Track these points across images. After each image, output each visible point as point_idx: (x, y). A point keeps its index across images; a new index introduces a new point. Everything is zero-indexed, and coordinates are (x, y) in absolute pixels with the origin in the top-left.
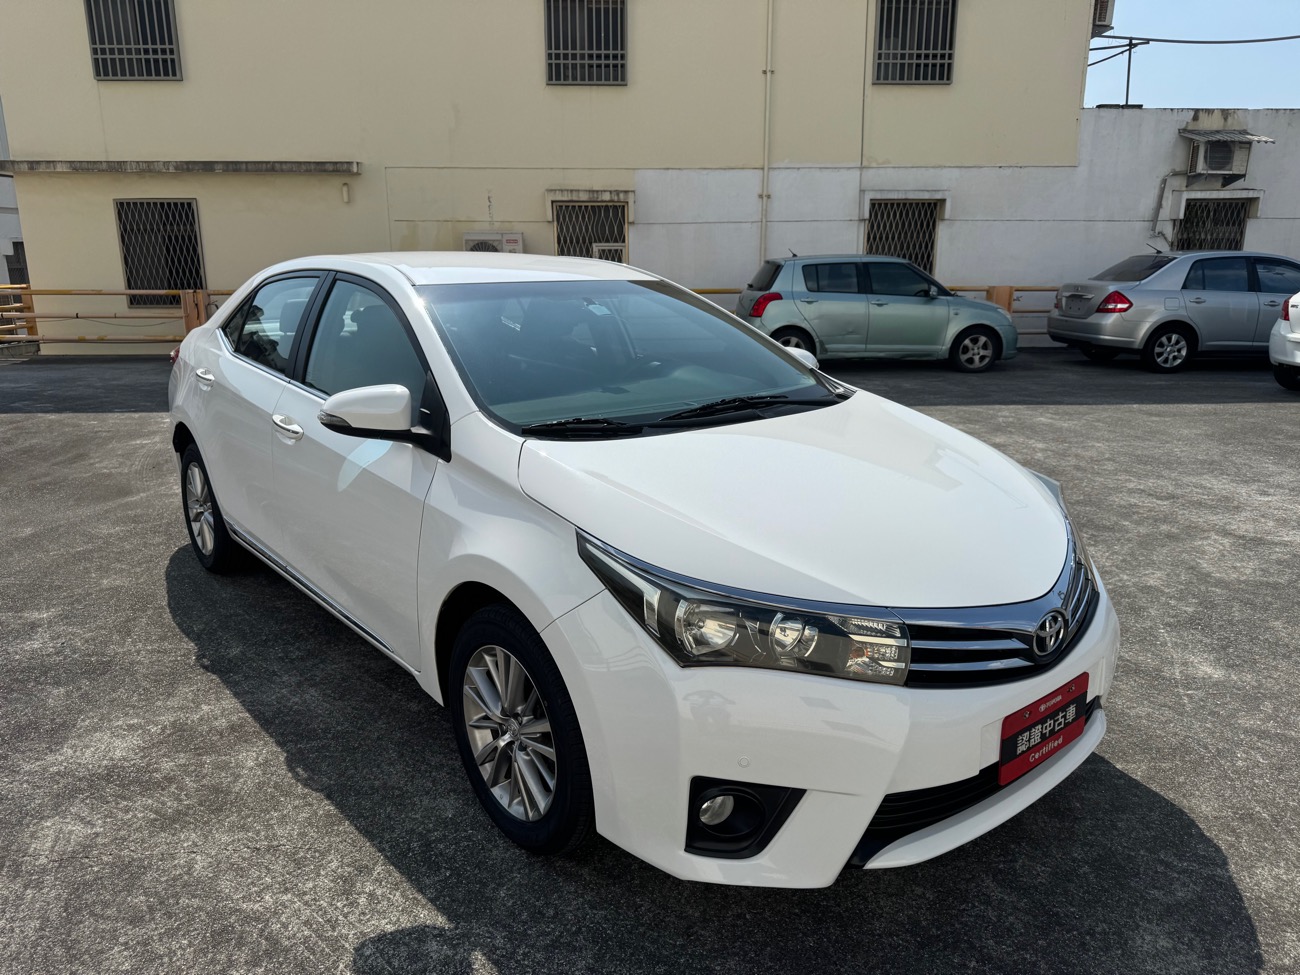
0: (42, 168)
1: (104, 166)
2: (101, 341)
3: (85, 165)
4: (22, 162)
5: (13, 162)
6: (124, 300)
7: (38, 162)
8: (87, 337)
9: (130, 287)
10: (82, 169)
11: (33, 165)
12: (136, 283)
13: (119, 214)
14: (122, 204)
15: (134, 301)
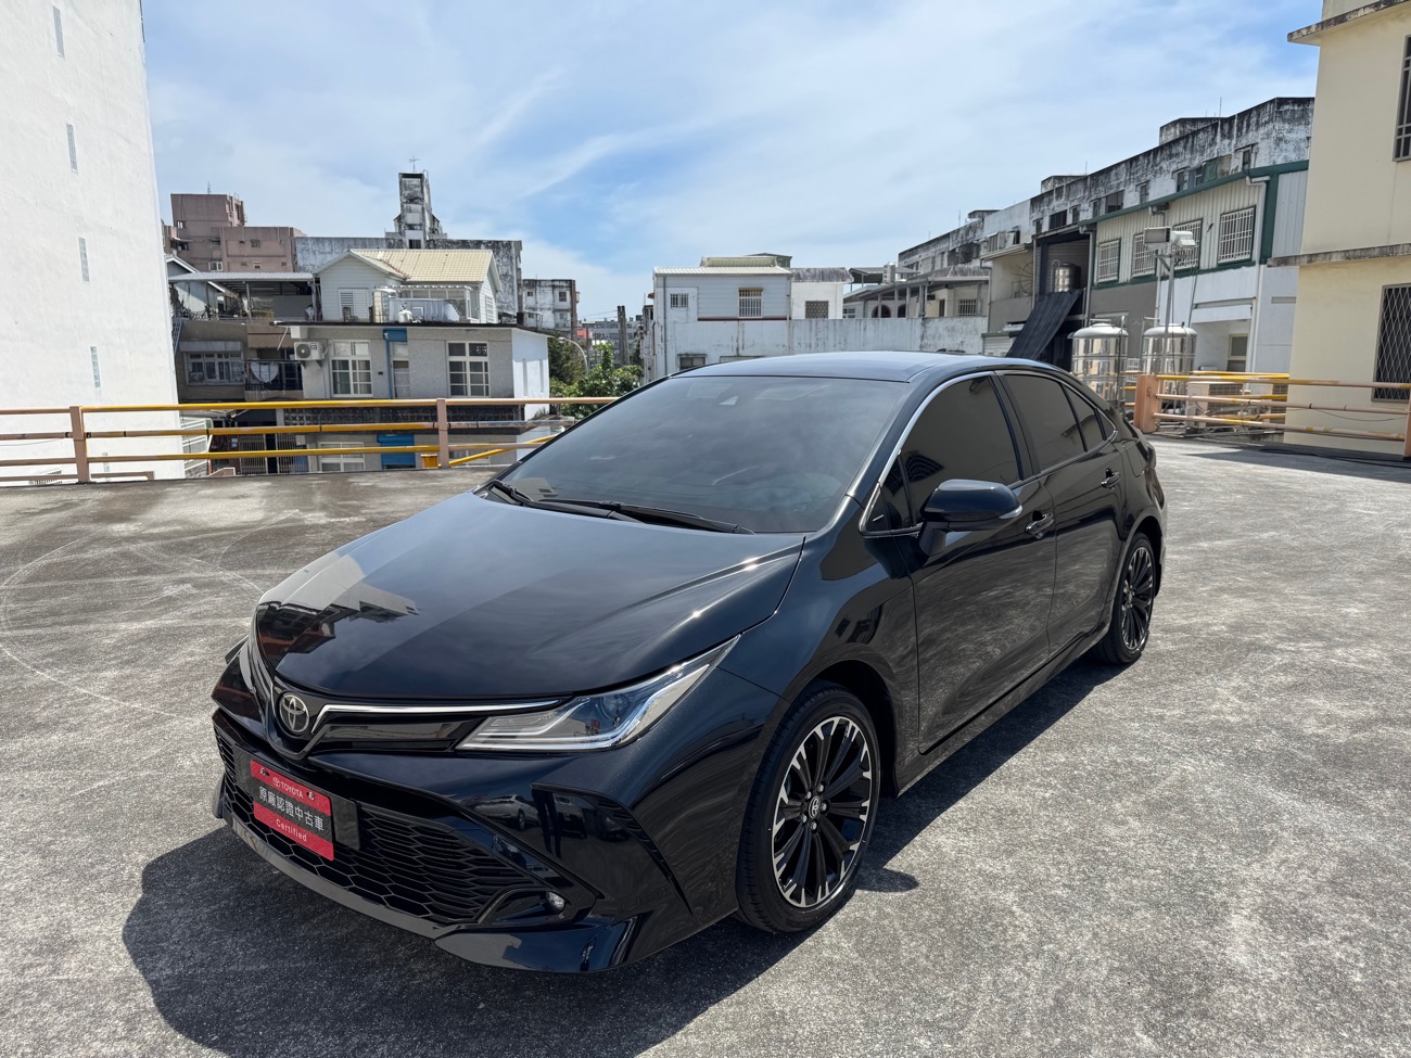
0: (1319, 261)
1: (1376, 252)
2: (1326, 433)
3: (1358, 253)
4: (1303, 256)
5: (1296, 257)
6: (1369, 392)
7: (1317, 255)
8: (1315, 428)
9: (1378, 379)
10: (1353, 256)
11: (1312, 257)
12: (1385, 375)
13: (1386, 302)
14: (1390, 290)
15: (1379, 394)
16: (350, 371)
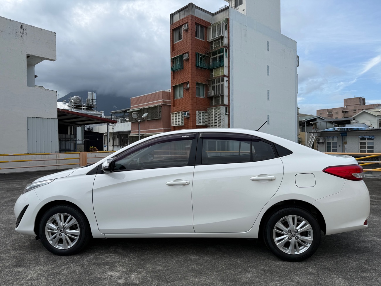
16: (332, 145)
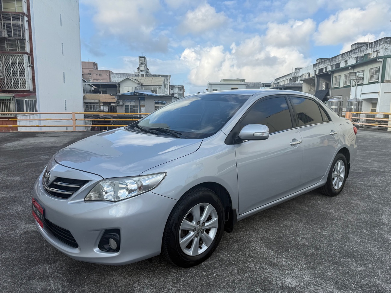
16: (130, 108)
